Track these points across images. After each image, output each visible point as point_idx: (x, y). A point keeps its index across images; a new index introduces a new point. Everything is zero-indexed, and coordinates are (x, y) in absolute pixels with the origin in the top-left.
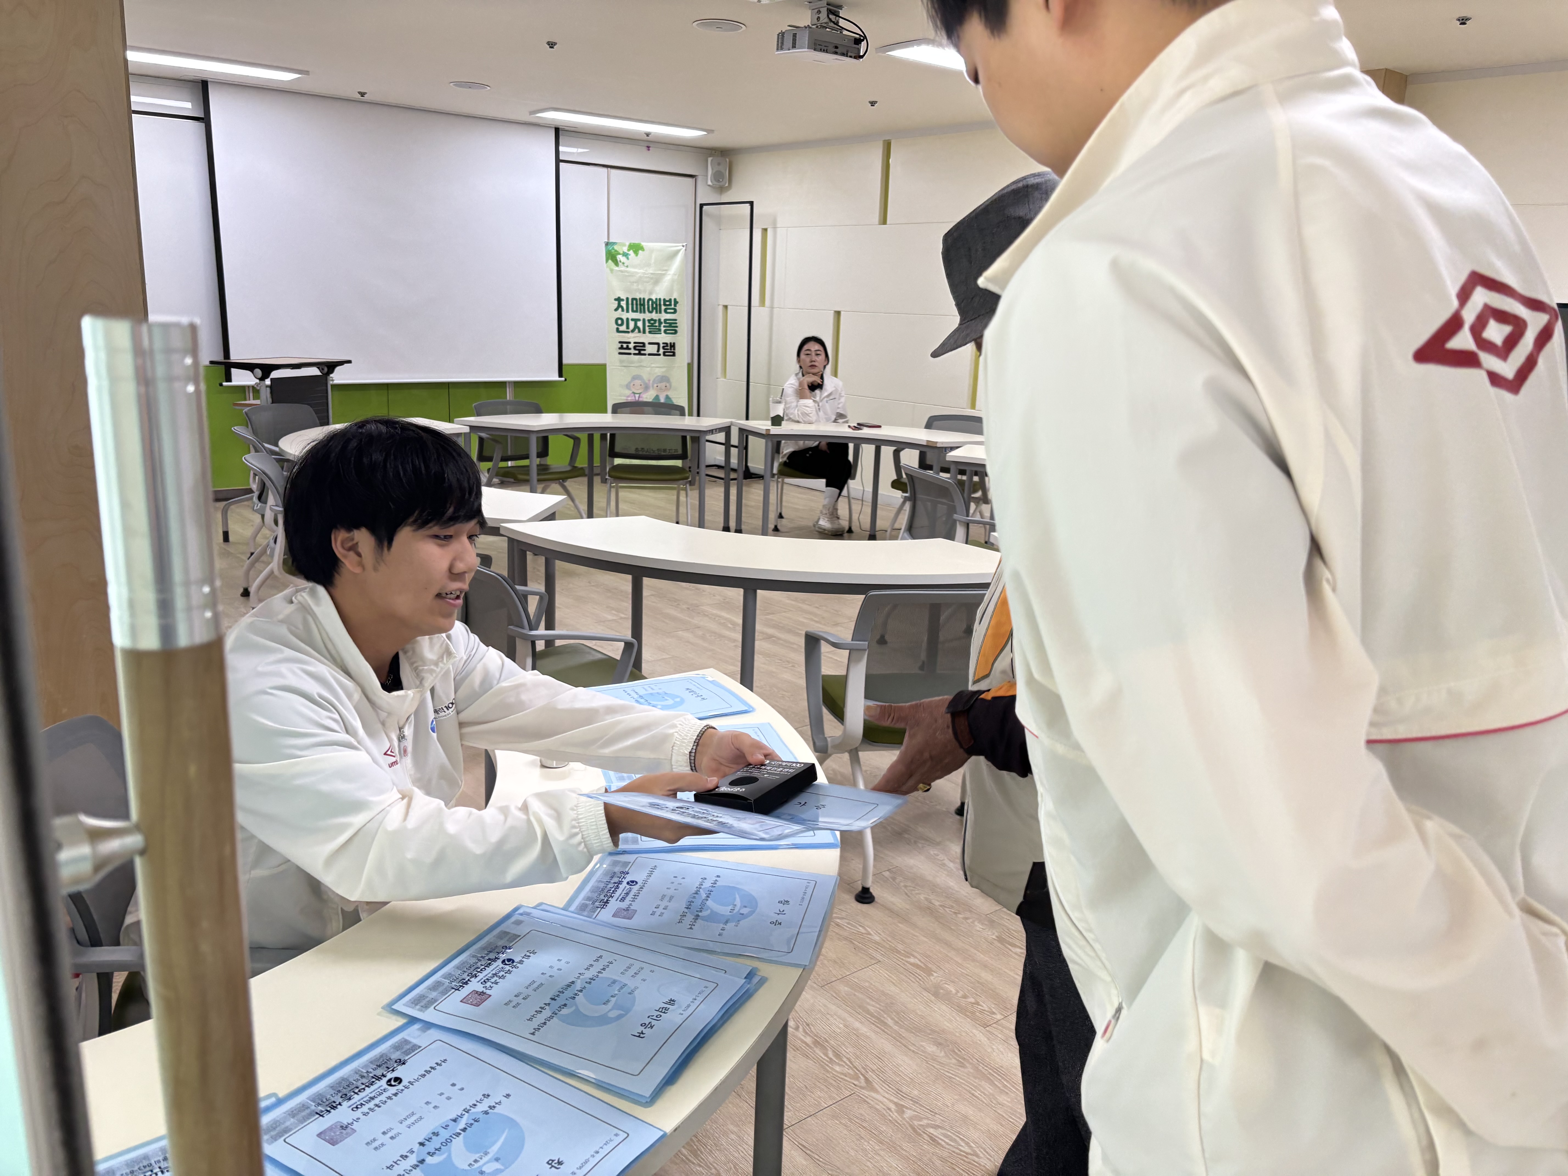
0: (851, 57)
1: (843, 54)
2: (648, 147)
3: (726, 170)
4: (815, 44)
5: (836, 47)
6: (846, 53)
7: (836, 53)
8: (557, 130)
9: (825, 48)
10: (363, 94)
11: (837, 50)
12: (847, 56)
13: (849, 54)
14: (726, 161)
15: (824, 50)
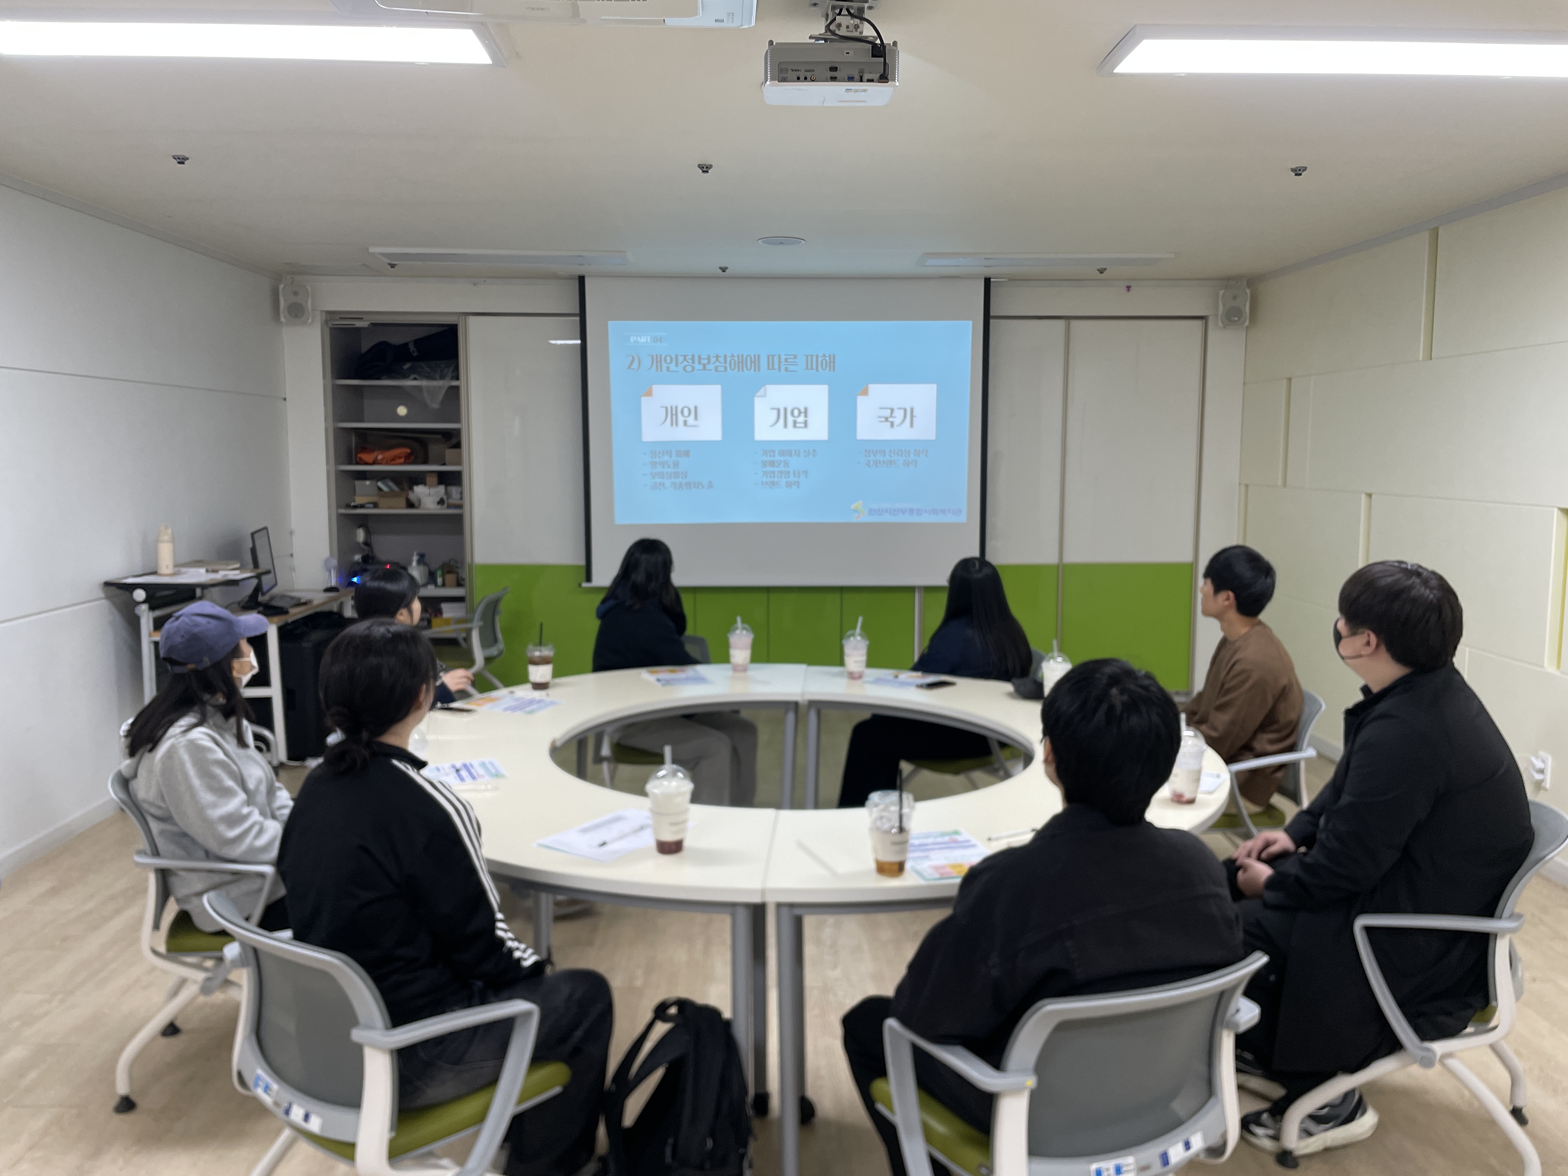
0: (869, 81)
1: (851, 79)
2: (1129, 288)
3: (1245, 305)
4: (781, 70)
5: (833, 69)
6: (857, 77)
7: (834, 79)
8: (987, 281)
9: (809, 75)
10: (724, 270)
11: (834, 74)
12: (861, 81)
13: (866, 77)
14: (1246, 293)
15: (806, 78)
